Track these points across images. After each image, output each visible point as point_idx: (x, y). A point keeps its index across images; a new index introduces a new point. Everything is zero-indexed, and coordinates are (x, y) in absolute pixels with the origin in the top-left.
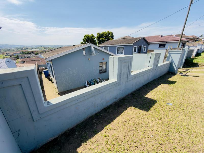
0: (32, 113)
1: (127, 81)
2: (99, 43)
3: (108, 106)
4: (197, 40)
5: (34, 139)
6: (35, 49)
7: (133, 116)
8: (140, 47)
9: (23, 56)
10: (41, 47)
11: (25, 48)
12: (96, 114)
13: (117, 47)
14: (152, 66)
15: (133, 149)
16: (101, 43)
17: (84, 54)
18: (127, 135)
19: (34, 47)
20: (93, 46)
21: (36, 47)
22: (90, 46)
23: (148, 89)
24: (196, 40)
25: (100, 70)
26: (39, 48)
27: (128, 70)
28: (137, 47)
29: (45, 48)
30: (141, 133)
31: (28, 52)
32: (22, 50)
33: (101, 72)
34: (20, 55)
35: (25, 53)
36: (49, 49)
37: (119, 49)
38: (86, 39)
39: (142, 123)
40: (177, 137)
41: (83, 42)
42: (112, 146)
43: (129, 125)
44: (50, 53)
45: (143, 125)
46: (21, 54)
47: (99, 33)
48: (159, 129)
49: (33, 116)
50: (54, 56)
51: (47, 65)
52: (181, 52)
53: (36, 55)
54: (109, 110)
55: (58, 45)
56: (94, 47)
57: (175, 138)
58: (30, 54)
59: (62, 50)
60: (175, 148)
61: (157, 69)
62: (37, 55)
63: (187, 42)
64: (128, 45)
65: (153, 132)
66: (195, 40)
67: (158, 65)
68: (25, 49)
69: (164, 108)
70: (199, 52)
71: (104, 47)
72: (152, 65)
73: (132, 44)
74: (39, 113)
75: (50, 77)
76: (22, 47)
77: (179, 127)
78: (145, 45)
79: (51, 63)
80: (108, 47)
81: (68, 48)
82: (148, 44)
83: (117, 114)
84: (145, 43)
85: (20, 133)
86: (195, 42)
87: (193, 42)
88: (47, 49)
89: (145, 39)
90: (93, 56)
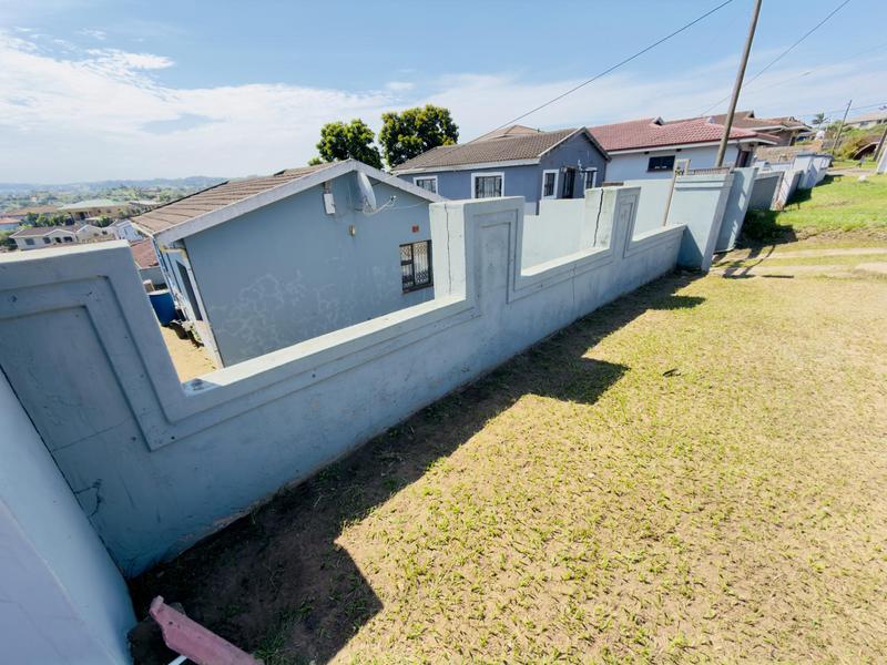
0: (139, 420)
1: (507, 299)
2: (395, 160)
3: (437, 399)
4: (801, 138)
5: (159, 519)
6: (94, 198)
7: (529, 424)
8: (572, 172)
9: (38, 236)
10: (123, 187)
11: (42, 197)
12: (391, 430)
13: (474, 175)
14: (609, 241)
15: (522, 519)
16: (401, 162)
17: (331, 210)
18: (505, 481)
19: (86, 190)
20: (365, 172)
21: (98, 190)
22: (354, 173)
23: (591, 333)
24: (794, 138)
25: (405, 279)
26: (114, 192)
27: (509, 256)
28: (557, 171)
29: (142, 196)
30: (552, 472)
31: (61, 218)
32: (25, 205)
33: (410, 284)
34: (21, 233)
35: (47, 222)
36: (162, 199)
37: (481, 185)
38: (330, 142)
39: (562, 441)
40: (676, 469)
41: (321, 159)
42: (453, 518)
43: (515, 451)
44: (170, 211)
45: (563, 448)
46: (23, 228)
47: (391, 117)
48: (620, 452)
49: (145, 430)
50: (192, 222)
51: (162, 268)
52: (721, 184)
53: (99, 226)
54: (440, 414)
55: (201, 179)
56: (369, 177)
57: (668, 472)
58: (70, 222)
59: (228, 197)
60: (662, 498)
61: (627, 254)
62: (107, 229)
63: (760, 144)
64: (521, 162)
65: (597, 462)
66: (789, 135)
67: (630, 238)
68: (44, 203)
69: (644, 388)
70: (804, 185)
71: (415, 179)
72: (607, 237)
73: (536, 161)
74: (166, 419)
75: (184, 320)
76: (27, 192)
77: (686, 440)
78: (592, 165)
79: (184, 253)
80: (435, 177)
81: (255, 184)
82: (604, 157)
83: (472, 423)
84: (589, 152)
85: (101, 494)
86: (792, 144)
87: (786, 145)
88: (151, 198)
89: (588, 138)
90: (369, 214)
